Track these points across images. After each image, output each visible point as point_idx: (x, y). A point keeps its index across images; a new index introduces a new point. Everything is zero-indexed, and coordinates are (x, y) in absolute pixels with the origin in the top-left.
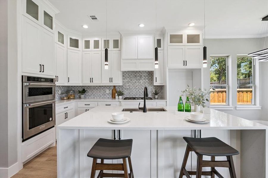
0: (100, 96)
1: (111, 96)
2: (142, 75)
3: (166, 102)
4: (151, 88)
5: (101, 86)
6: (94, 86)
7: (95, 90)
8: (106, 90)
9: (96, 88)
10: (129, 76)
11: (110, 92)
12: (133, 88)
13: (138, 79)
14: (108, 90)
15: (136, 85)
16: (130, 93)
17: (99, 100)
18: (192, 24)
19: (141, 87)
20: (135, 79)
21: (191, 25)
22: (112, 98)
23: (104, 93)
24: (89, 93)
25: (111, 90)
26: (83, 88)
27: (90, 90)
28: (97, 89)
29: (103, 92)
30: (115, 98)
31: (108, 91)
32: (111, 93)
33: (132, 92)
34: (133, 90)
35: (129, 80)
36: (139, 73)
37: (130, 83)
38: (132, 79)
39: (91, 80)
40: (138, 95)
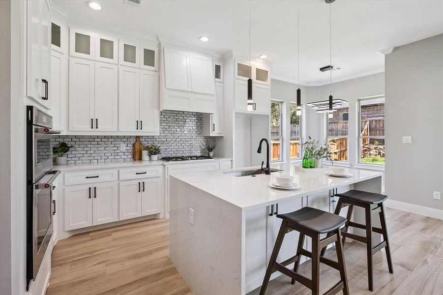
0: (107, 157)
1: (130, 156)
2: (187, 118)
3: (232, 161)
4: (200, 140)
5: (108, 136)
6: (91, 136)
7: (93, 146)
8: (119, 145)
9: (96, 140)
10: (165, 119)
11: (129, 148)
12: (173, 140)
13: (180, 125)
14: (125, 145)
15: (178, 135)
16: (166, 149)
17: (104, 166)
18: (264, 57)
19: (185, 139)
20: (175, 125)
21: (262, 57)
22: (131, 159)
23: (116, 151)
24: (77, 151)
25: (132, 145)
26: (61, 140)
27: (79, 145)
28: (99, 143)
29: (113, 149)
30: (140, 159)
31: (123, 147)
32: (131, 151)
33: (170, 147)
34: (172, 145)
35: (165, 127)
36: (182, 115)
37: (167, 132)
38: (170, 125)
39: (94, 123)
40: (180, 152)
